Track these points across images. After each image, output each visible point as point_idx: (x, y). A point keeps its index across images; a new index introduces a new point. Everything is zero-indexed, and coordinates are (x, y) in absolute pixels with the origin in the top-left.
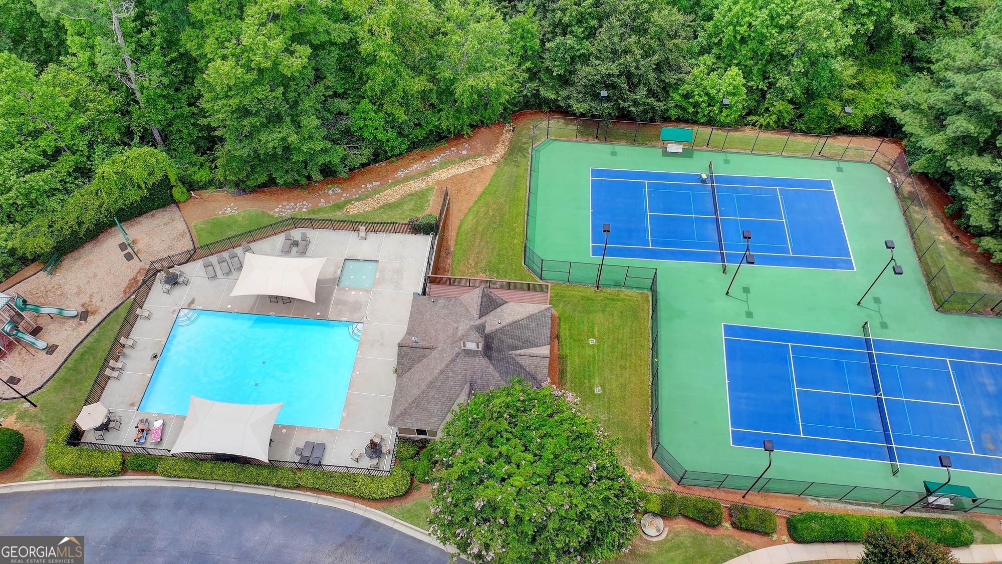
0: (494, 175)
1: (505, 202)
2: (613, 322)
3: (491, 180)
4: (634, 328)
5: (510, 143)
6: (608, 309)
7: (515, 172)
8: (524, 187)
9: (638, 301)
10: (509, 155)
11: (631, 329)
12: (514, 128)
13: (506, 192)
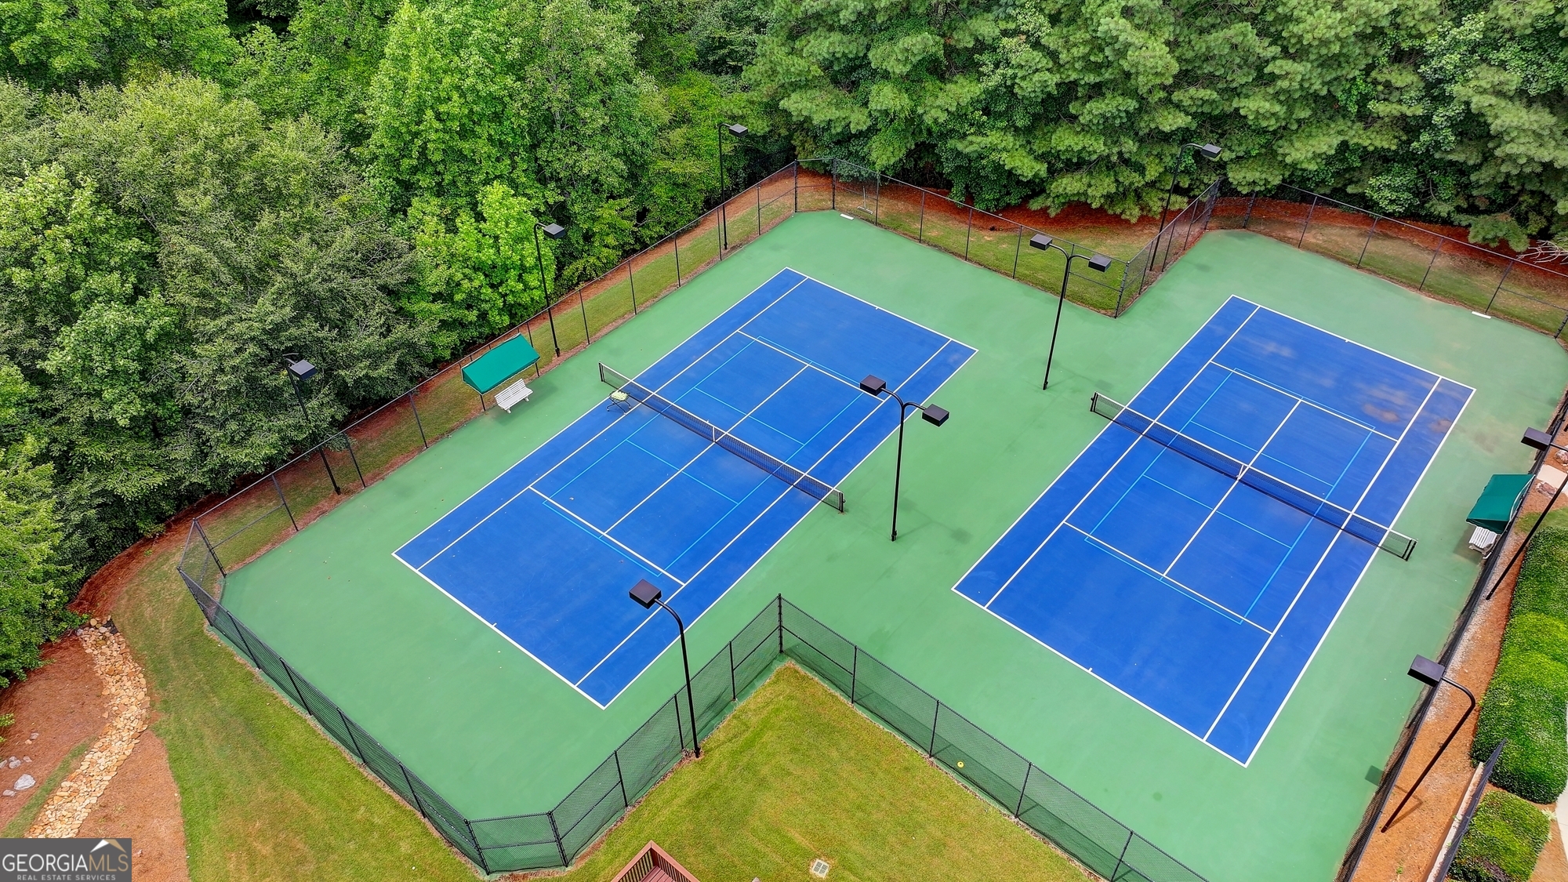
0: (173, 761)
1: (274, 788)
2: (805, 784)
3: (177, 778)
4: (852, 753)
5: (136, 659)
6: (765, 771)
7: (223, 709)
8: (284, 714)
9: (791, 697)
10: (163, 685)
11: (850, 759)
12: (109, 624)
13: (249, 770)
